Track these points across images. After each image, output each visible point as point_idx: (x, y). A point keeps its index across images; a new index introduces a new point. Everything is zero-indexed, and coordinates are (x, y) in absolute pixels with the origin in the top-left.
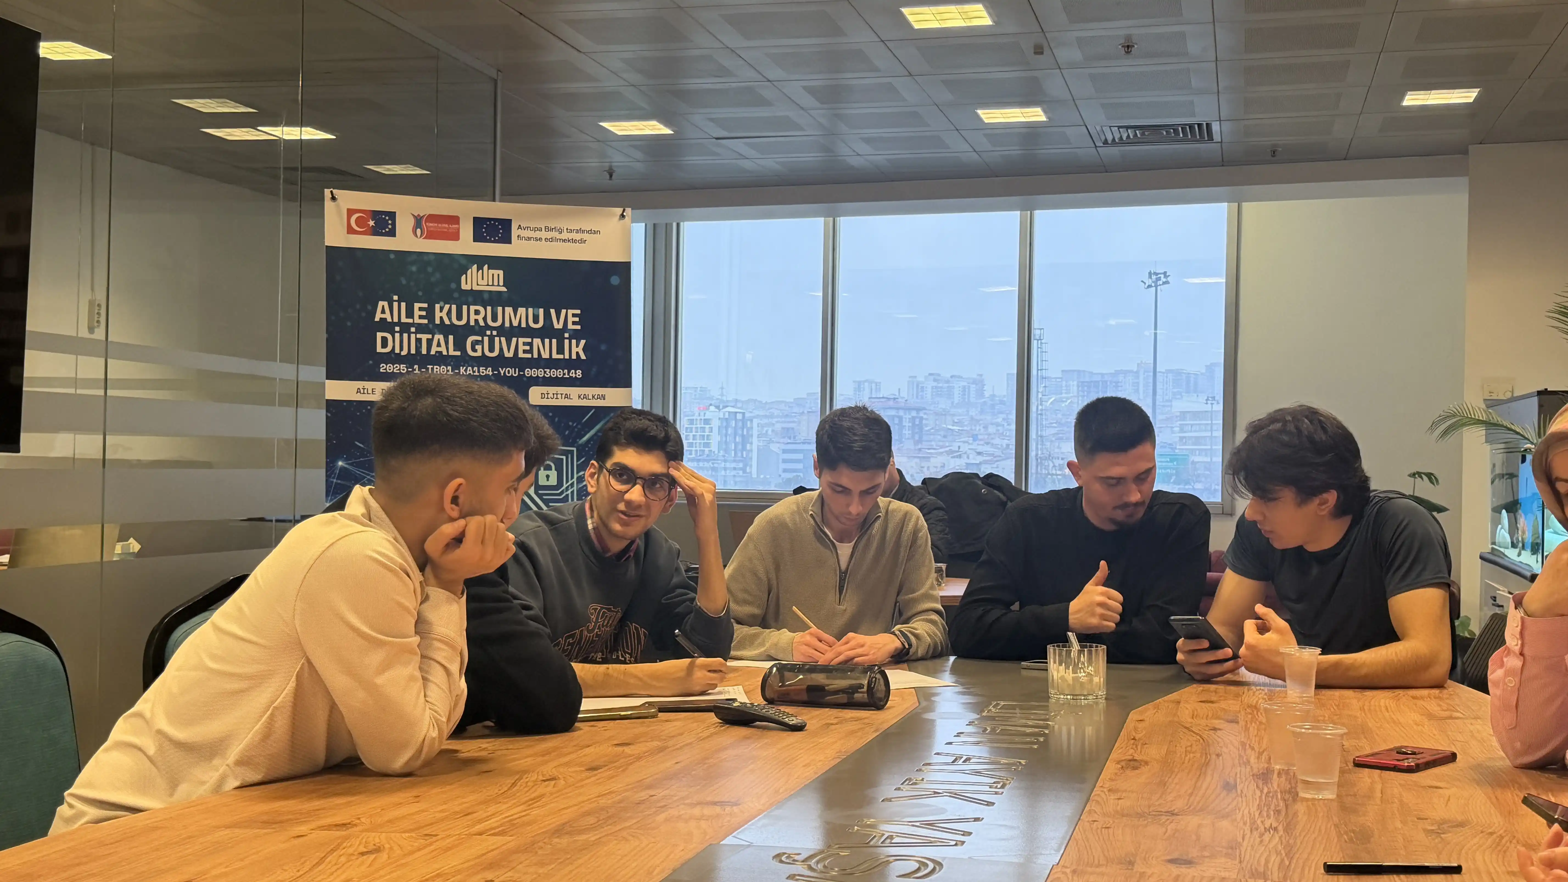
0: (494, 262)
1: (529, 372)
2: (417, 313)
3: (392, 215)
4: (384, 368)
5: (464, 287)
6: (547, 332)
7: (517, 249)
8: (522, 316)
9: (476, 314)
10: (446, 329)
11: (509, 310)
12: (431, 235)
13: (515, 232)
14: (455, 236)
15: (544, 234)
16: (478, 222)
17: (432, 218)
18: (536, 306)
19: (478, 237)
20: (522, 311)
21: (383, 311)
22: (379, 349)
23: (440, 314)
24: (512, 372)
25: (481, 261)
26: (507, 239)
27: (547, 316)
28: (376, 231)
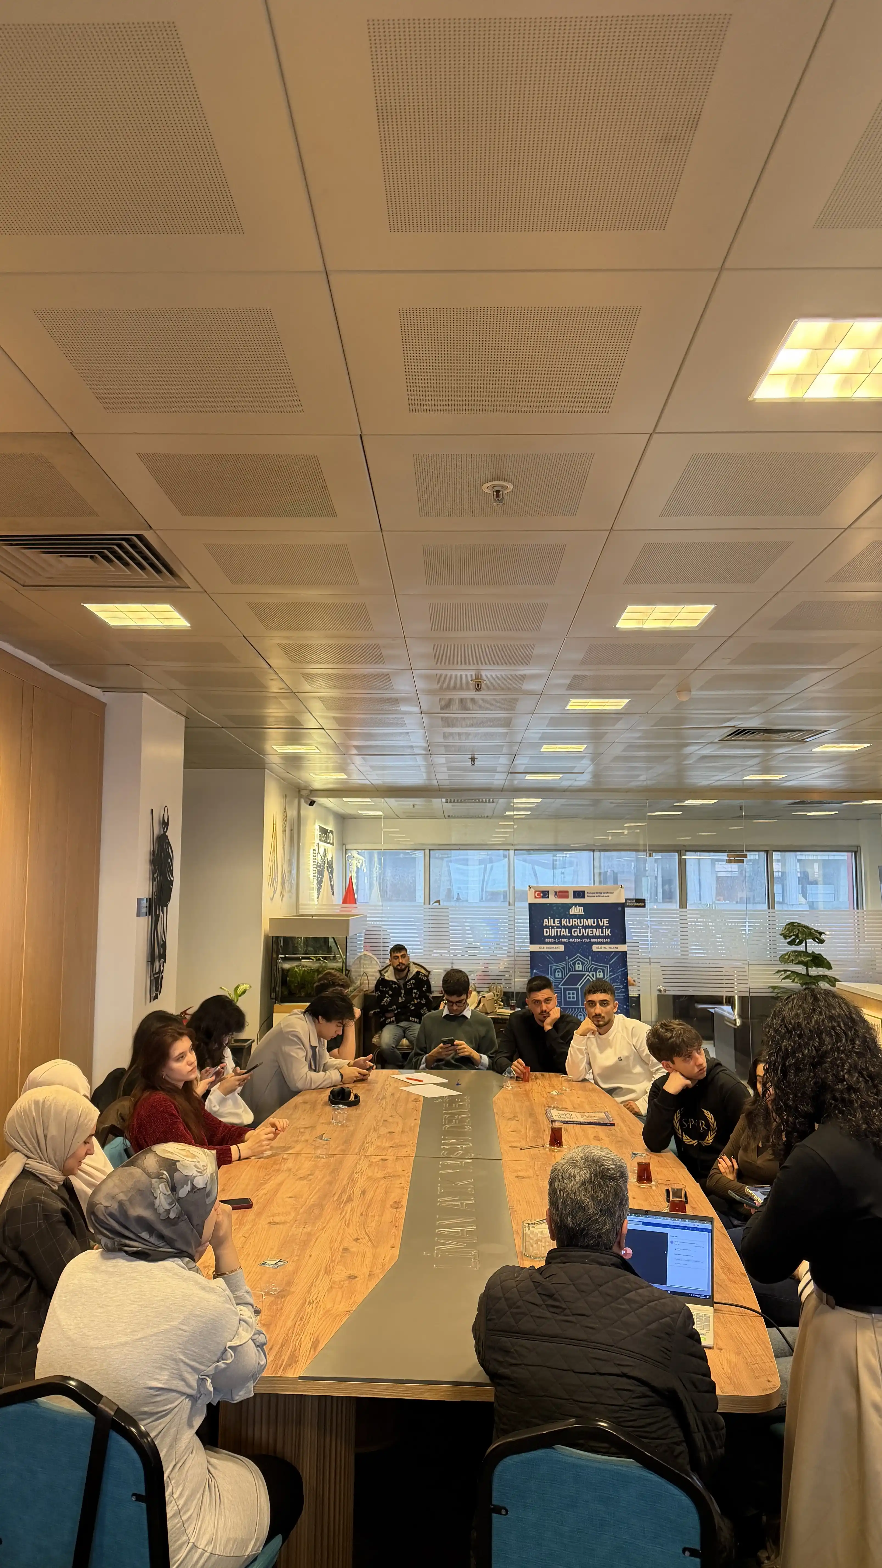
0: (580, 905)
1: (592, 940)
2: (556, 922)
3: (548, 892)
4: (547, 940)
5: (571, 913)
6: (598, 926)
7: (587, 900)
8: (589, 922)
9: (575, 922)
10: (565, 927)
11: (585, 920)
12: (560, 897)
13: (586, 895)
14: (567, 897)
15: (595, 895)
16: (574, 892)
17: (560, 892)
18: (594, 918)
19: (575, 897)
20: (589, 920)
21: (546, 922)
22: (545, 934)
23: (563, 922)
24: (586, 940)
25: (576, 904)
26: (584, 897)
27: (598, 921)
28: (543, 897)
